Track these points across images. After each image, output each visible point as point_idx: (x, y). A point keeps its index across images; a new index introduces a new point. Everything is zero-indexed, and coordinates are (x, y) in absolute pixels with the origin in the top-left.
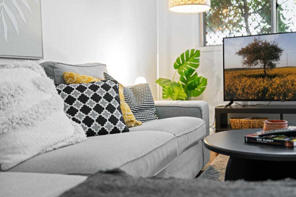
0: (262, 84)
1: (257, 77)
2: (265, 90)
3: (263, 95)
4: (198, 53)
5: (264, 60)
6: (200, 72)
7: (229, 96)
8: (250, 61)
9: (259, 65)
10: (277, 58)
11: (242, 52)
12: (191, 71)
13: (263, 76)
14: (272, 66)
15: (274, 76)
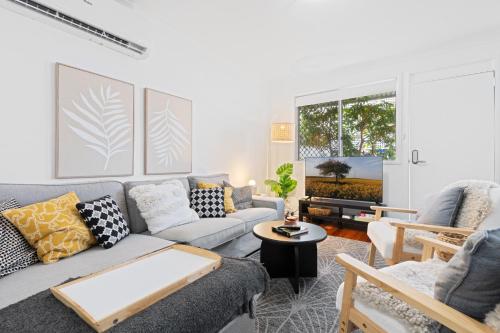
0: (335, 188)
1: (331, 183)
2: (336, 192)
3: (335, 195)
4: (291, 166)
5: (337, 173)
6: (292, 177)
7: (309, 192)
8: (326, 173)
9: (333, 175)
10: (347, 172)
11: (320, 167)
12: (286, 176)
13: (335, 183)
14: (343, 177)
15: (344, 183)
